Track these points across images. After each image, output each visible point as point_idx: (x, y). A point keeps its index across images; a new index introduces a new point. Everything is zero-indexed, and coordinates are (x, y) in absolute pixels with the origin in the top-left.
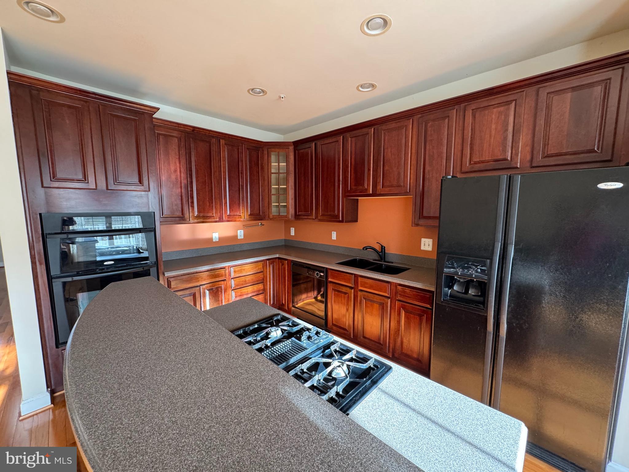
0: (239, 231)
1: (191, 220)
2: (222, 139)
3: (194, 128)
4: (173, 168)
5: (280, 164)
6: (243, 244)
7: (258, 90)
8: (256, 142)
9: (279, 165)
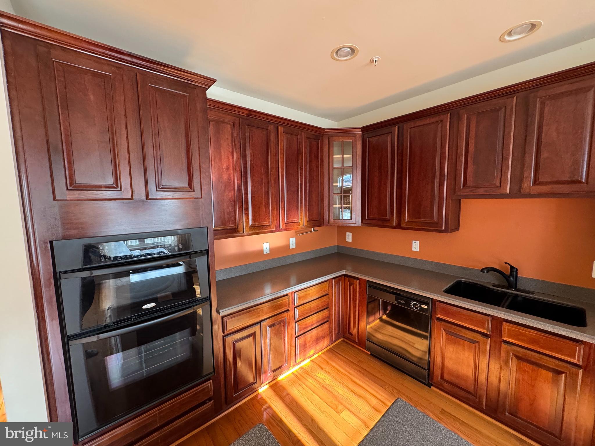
0: (291, 239)
1: (245, 232)
2: (280, 126)
3: (250, 111)
4: (225, 165)
5: (344, 156)
6: (295, 255)
7: (347, 50)
8: (317, 130)
9: (342, 157)
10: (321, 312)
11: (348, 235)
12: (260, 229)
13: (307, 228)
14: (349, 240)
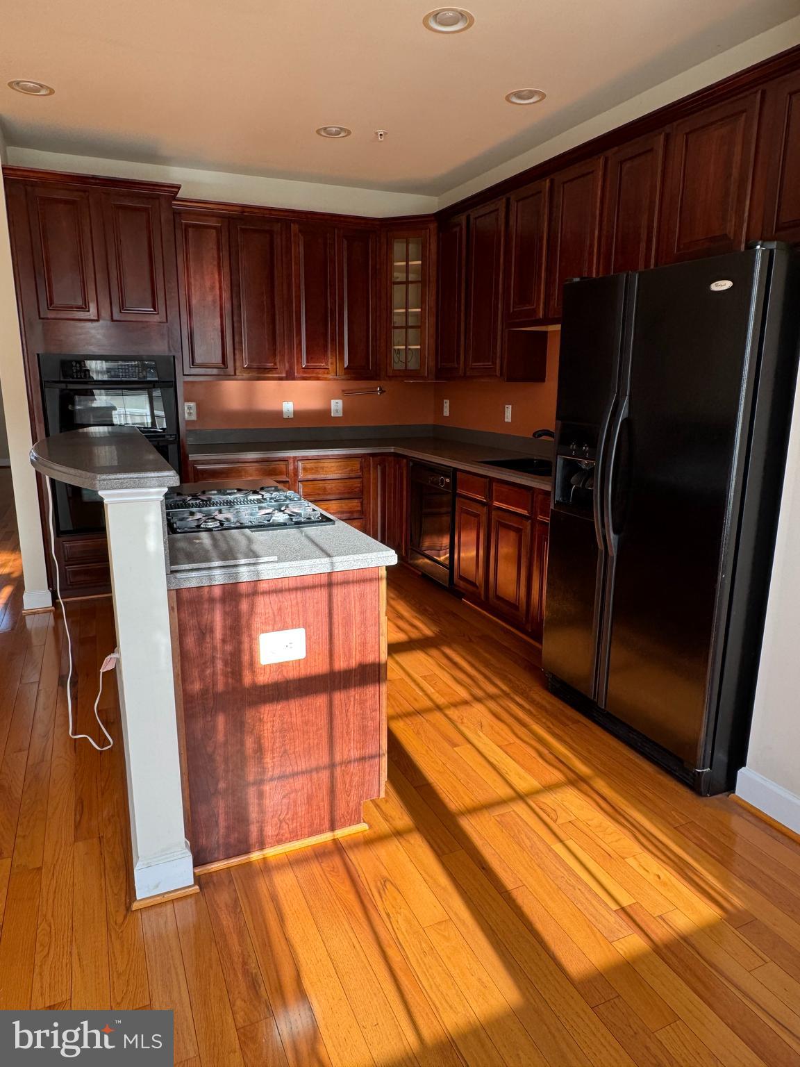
0: (333, 402)
1: (238, 374)
2: (293, 223)
3: (244, 207)
4: (208, 284)
5: (410, 263)
6: (340, 426)
7: (334, 129)
8: (363, 222)
9: (407, 264)
10: (347, 501)
11: (445, 405)
12: (260, 372)
13: (343, 380)
14: (446, 412)
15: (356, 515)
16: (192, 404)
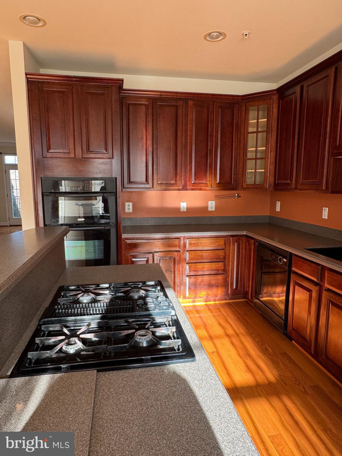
0: (210, 202)
1: (154, 187)
2: (190, 100)
4: (140, 136)
5: (260, 120)
6: (213, 217)
7: (215, 34)
8: (231, 98)
9: (258, 122)
10: (215, 263)
11: (277, 205)
12: (167, 186)
13: (216, 190)
14: (278, 209)
15: (220, 272)
16: (131, 204)
